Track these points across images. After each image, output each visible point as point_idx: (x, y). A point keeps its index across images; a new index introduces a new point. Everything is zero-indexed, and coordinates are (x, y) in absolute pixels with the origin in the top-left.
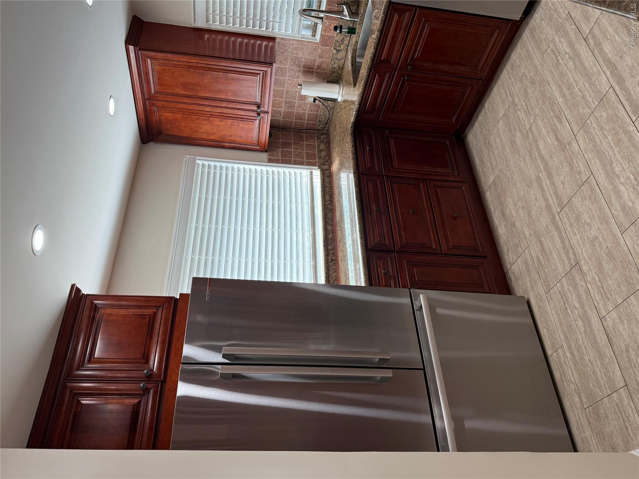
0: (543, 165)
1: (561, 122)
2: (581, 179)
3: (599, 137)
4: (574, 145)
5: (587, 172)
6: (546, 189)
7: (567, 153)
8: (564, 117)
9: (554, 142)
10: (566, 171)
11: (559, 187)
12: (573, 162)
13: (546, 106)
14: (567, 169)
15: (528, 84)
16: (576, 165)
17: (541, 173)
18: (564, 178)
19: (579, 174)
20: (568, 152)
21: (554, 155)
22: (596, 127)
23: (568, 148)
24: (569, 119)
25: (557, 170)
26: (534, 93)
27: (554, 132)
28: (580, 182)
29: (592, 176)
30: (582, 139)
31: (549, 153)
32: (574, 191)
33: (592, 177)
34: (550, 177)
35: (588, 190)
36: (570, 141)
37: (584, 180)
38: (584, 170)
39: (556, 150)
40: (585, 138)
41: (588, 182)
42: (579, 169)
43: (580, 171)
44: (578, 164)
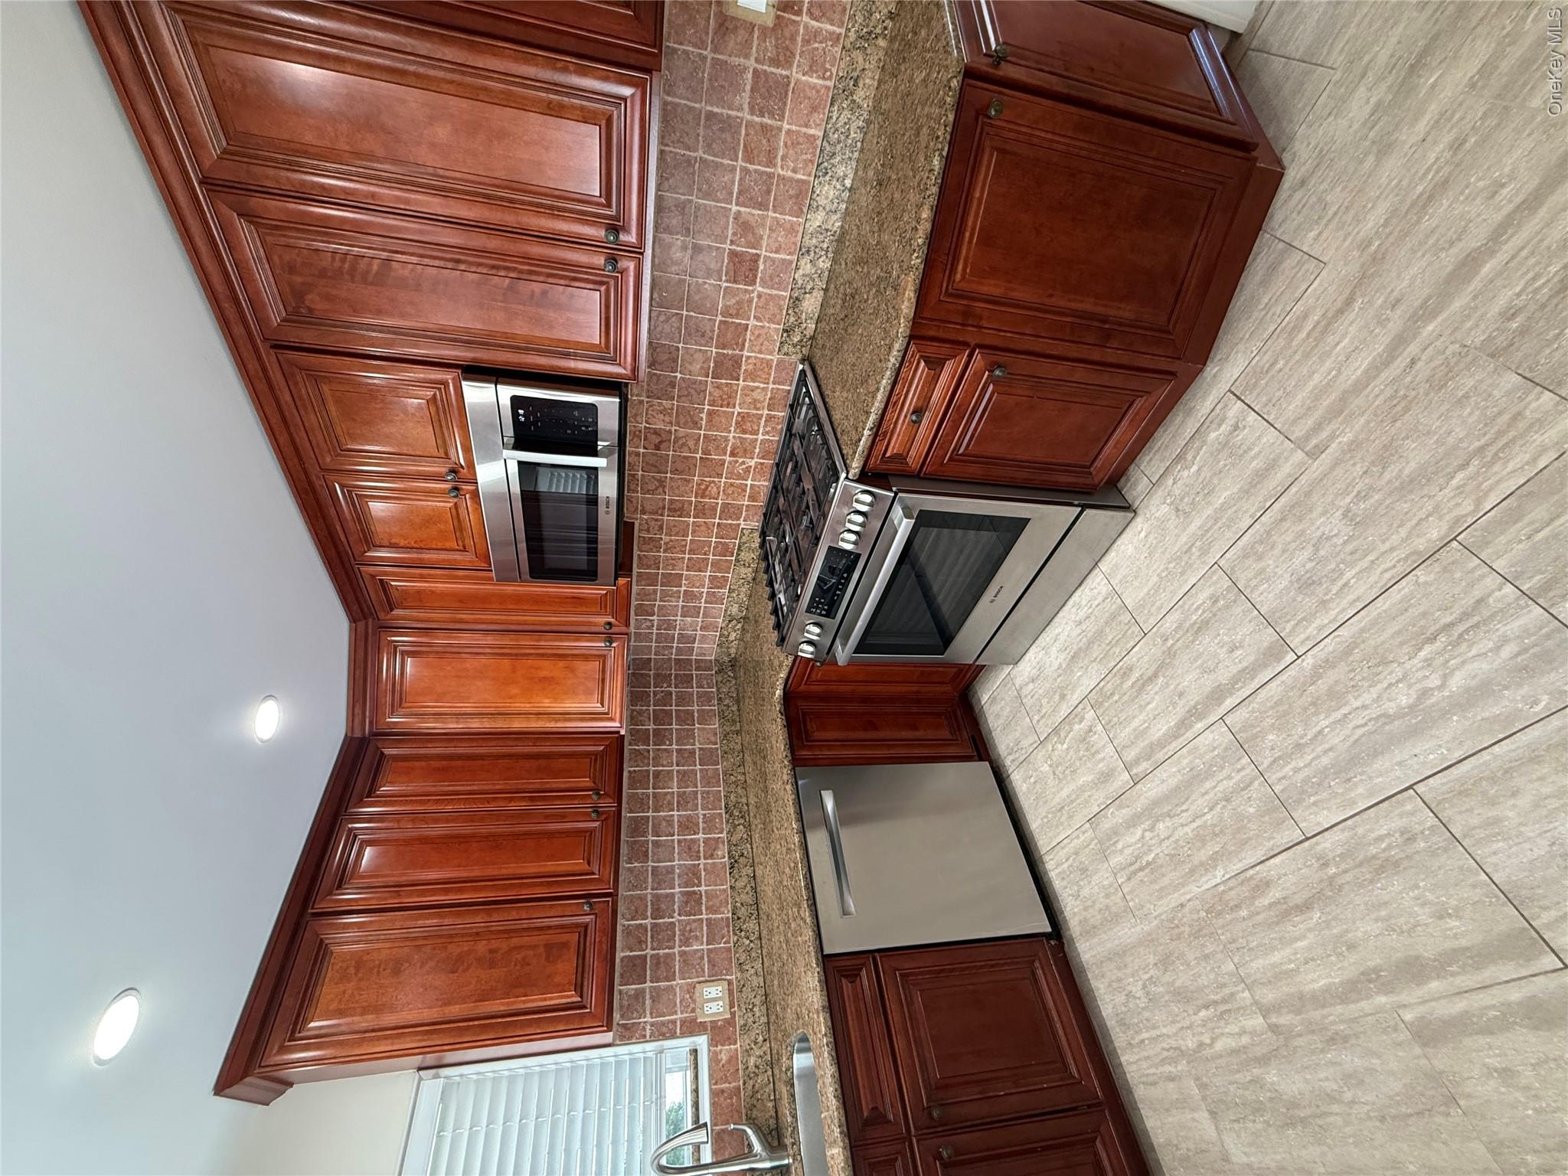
0: (1377, 993)
1: (1266, 884)
2: (1427, 832)
3: (1318, 757)
4: (1328, 845)
5: (1409, 807)
6: (1460, 1006)
7: (1349, 877)
8: (1258, 868)
9: (1311, 923)
10: (1401, 892)
11: (1455, 936)
12: (1374, 857)
13: (1223, 927)
14: (1397, 884)
15: (1167, 978)
16: (1383, 846)
17: (1400, 1012)
18: (1423, 905)
19: (1412, 839)
20: (1345, 872)
21: (1347, 931)
22: (1293, 764)
23: (1334, 870)
24: (1263, 852)
25: (1394, 930)
26: (1188, 965)
27: (1286, 914)
28: (1441, 839)
29: (1420, 788)
30: (1316, 814)
31: (1341, 954)
32: (1469, 870)
33: (1424, 789)
34: (1414, 970)
35: (1464, 809)
36: (1318, 859)
37: (1432, 821)
38: (1401, 816)
39: (1335, 919)
40: (1315, 804)
41: (1439, 803)
42: (1397, 835)
43: (1402, 834)
44: (1380, 839)
